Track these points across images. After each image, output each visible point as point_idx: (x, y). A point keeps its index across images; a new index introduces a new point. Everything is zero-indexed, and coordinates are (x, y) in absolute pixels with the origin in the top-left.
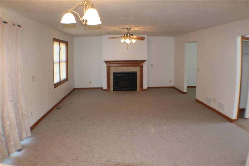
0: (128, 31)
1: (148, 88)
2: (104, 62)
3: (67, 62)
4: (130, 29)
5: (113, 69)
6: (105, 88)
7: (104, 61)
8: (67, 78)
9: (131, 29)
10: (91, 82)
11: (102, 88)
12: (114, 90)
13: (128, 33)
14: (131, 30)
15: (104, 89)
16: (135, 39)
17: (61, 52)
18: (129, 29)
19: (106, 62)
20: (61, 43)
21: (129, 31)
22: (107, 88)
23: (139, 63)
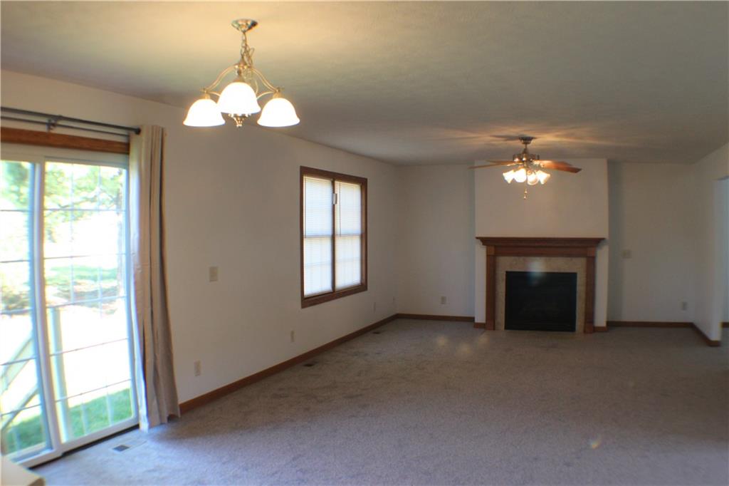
0: (524, 145)
1: (609, 323)
2: (479, 240)
3: (364, 237)
4: (530, 139)
5: (508, 264)
6: (480, 317)
7: (477, 238)
8: (364, 281)
9: (535, 138)
10: (443, 300)
11: (472, 319)
12: (507, 327)
13: (525, 151)
14: (533, 141)
15: (476, 321)
16: (545, 169)
17: (337, 207)
18: (527, 140)
19: (485, 241)
20: (337, 183)
21: (528, 145)
22: (487, 319)
23: (585, 247)
